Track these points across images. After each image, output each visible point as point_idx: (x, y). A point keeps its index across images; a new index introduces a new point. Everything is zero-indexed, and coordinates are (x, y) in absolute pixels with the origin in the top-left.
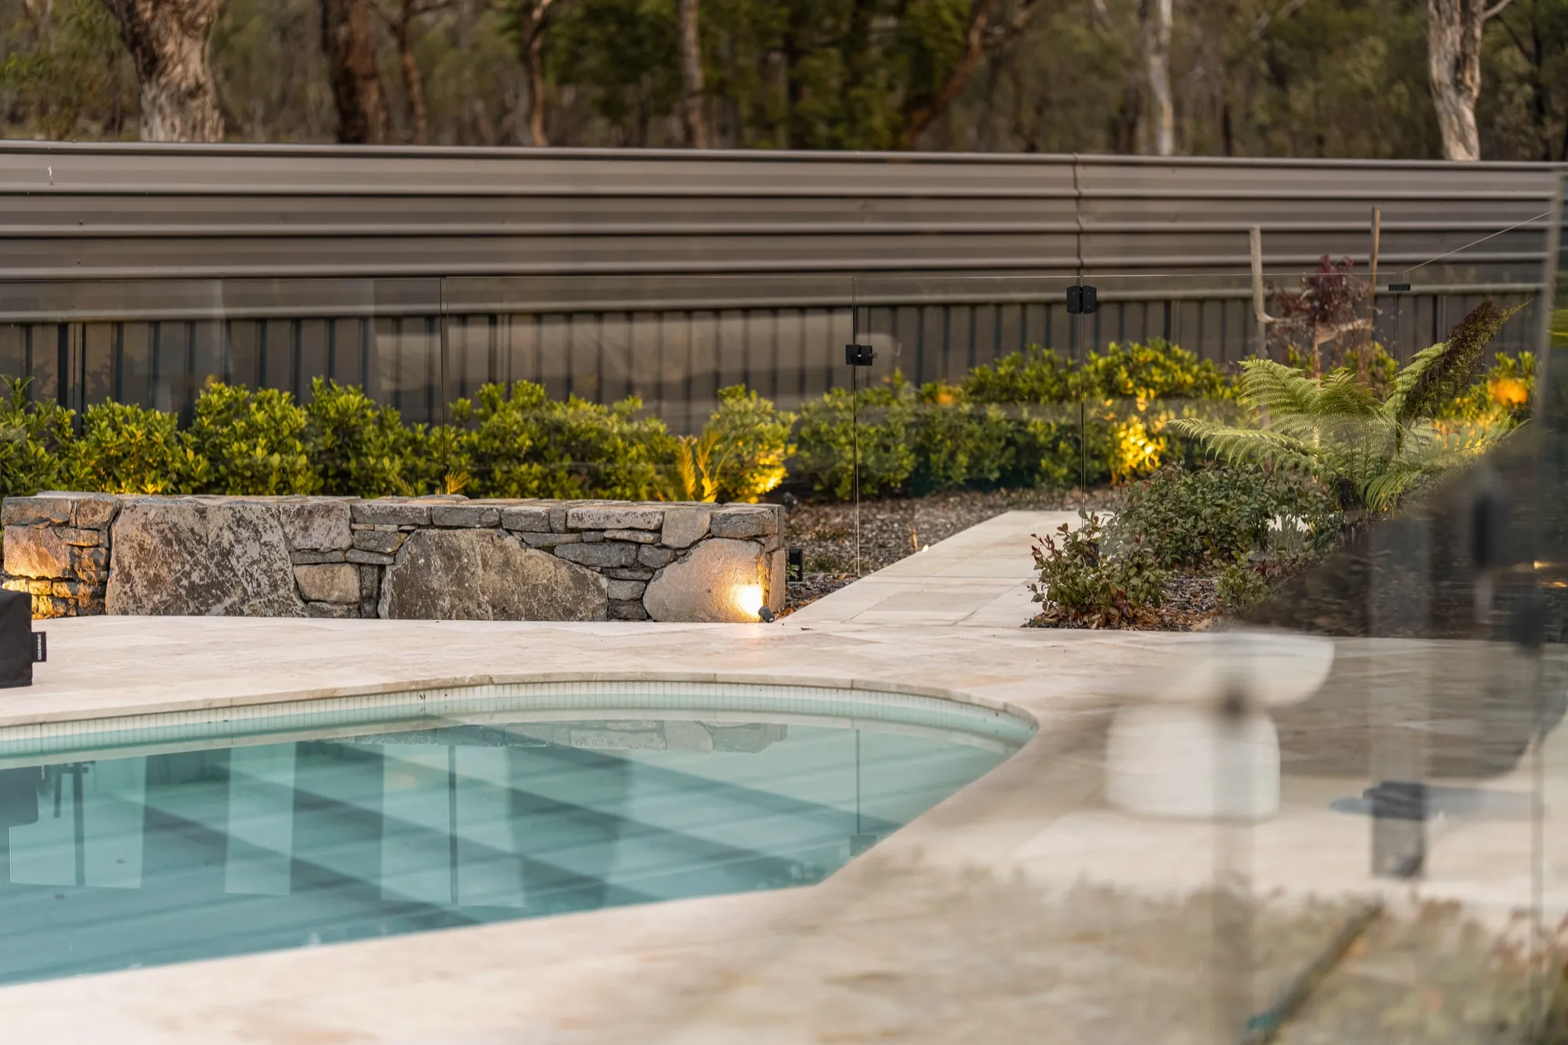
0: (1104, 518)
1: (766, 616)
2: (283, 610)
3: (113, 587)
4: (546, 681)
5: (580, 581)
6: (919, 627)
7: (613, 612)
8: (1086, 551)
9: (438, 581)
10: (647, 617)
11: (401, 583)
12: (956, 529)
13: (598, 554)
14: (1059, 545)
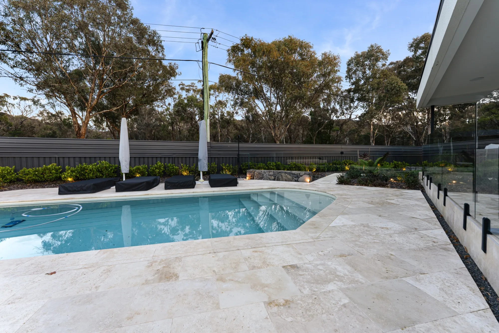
0: (344, 174)
1: (310, 182)
2: (268, 180)
3: (255, 177)
4: (284, 188)
5: (292, 178)
6: (324, 184)
7: (295, 181)
8: (342, 177)
9: (280, 178)
10: (298, 182)
11: (277, 178)
12: (330, 174)
13: (294, 176)
14: (340, 176)
